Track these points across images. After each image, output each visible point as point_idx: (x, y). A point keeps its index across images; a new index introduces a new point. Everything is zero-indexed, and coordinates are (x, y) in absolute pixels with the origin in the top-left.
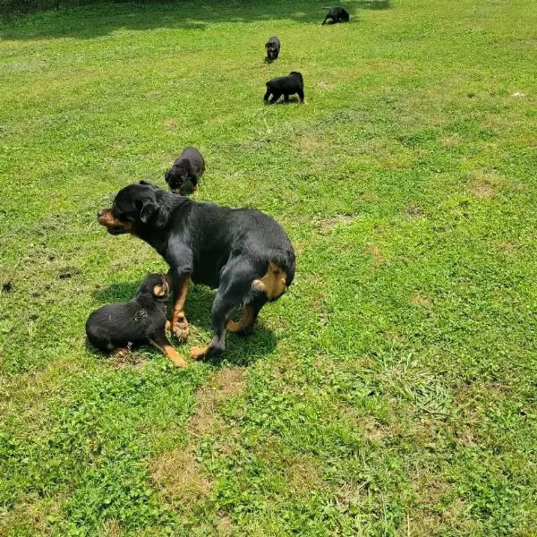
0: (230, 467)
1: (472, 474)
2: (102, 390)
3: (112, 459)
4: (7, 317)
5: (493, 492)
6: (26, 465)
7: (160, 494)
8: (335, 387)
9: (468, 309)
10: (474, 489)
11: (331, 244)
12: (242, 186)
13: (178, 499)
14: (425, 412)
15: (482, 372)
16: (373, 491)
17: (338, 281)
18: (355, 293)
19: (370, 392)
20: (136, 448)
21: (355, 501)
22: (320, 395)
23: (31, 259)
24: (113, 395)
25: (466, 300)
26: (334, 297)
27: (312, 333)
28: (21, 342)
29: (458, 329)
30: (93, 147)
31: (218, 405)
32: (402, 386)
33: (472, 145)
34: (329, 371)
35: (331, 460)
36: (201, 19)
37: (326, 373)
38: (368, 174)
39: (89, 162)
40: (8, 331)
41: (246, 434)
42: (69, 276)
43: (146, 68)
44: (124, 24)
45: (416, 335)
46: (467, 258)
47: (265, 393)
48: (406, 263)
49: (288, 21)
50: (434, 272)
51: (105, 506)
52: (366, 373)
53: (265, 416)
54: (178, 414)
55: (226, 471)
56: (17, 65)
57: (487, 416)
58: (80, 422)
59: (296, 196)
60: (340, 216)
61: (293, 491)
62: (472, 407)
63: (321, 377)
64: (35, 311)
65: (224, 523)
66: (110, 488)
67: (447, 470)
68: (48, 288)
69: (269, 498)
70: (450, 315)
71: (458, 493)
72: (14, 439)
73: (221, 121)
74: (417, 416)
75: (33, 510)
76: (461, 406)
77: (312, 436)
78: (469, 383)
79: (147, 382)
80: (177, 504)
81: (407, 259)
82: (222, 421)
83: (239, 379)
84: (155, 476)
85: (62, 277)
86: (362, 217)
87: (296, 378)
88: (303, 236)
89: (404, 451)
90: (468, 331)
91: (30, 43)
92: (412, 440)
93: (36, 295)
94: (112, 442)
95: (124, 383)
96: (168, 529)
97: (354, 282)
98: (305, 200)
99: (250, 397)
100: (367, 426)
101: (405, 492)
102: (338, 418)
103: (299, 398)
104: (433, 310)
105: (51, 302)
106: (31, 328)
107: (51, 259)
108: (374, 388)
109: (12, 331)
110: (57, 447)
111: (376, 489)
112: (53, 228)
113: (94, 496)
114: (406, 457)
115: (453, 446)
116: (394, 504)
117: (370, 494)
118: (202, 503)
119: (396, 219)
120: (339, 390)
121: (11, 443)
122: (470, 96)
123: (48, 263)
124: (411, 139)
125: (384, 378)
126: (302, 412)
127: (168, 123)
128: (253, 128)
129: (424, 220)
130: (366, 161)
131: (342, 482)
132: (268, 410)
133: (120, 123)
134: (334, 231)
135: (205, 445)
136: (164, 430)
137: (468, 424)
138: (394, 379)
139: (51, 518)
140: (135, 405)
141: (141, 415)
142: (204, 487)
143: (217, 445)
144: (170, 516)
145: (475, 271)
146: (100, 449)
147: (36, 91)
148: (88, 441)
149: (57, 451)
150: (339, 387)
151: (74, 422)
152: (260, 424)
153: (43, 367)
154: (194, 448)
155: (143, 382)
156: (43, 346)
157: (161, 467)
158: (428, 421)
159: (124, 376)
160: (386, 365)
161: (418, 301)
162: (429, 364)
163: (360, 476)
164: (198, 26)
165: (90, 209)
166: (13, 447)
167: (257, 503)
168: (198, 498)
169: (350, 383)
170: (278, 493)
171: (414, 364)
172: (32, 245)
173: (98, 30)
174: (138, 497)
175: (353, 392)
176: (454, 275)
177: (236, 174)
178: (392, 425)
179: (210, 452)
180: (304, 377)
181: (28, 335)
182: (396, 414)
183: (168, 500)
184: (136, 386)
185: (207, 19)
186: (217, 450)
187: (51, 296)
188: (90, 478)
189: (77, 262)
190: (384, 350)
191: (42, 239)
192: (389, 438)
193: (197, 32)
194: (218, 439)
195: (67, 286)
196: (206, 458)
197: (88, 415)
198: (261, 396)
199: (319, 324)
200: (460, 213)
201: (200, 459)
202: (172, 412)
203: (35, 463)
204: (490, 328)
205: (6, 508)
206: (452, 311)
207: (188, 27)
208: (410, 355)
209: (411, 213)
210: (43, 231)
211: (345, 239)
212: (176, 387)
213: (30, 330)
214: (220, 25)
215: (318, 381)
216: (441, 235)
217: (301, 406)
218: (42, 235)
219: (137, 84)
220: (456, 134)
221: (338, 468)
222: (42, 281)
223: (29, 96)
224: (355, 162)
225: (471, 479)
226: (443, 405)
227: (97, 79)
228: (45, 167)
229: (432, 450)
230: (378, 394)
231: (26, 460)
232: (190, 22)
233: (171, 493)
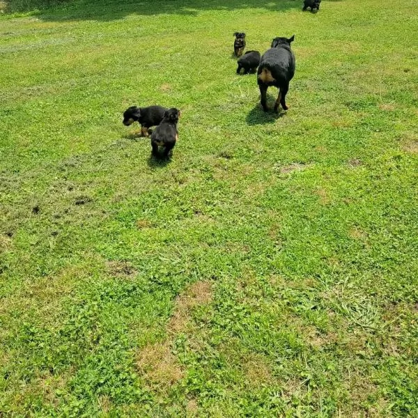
0: (199, 360)
1: (395, 379)
2: (103, 293)
3: (107, 348)
4: (35, 232)
5: (411, 394)
6: (42, 348)
7: (142, 379)
8: (286, 301)
9: (396, 244)
10: (396, 391)
11: (287, 186)
12: (219, 137)
13: (156, 383)
14: (358, 325)
15: (406, 295)
16: (312, 387)
17: (292, 215)
18: (305, 226)
19: (313, 306)
20: (126, 340)
21: (296, 394)
22: (273, 307)
23: (55, 189)
24: (111, 297)
25: (395, 235)
26: (288, 229)
27: (268, 256)
28: (44, 253)
29: (388, 259)
30: (107, 104)
31: (191, 310)
32: (339, 302)
33: (405, 110)
34: (281, 288)
35: (279, 359)
36: (193, 7)
37: (278, 289)
38: (319, 132)
39: (102, 116)
40: (35, 243)
41: (212, 335)
42: (83, 203)
43: (149, 44)
44: (135, 11)
45: (353, 262)
46: (398, 202)
47: (229, 303)
48: (347, 204)
49: (262, 10)
50: (369, 211)
51: (100, 385)
52: (311, 291)
53: (228, 320)
54: (160, 315)
55: (195, 363)
56: (54, 40)
57: (409, 332)
58: (85, 317)
59: (261, 147)
60: (296, 164)
61: (247, 382)
62: (397, 323)
63: (274, 292)
64: (55, 229)
65: (191, 404)
66: (105, 371)
67: (373, 375)
68: (66, 212)
69: (228, 387)
70: (382, 247)
71: (382, 393)
72: (34, 328)
73: (205, 86)
74: (351, 328)
75: (45, 384)
76: (387, 322)
77: (264, 340)
78: (395, 304)
79: (138, 289)
80: (155, 386)
81: (348, 201)
82: (194, 323)
83: (209, 290)
84: (139, 364)
85: (77, 204)
86: (313, 165)
87: (254, 292)
88: (265, 178)
89: (339, 356)
90: (396, 261)
91: (65, 24)
92: (345, 348)
93: (57, 217)
94: (108, 334)
95: (120, 289)
96: (147, 406)
97: (305, 217)
98: (268, 150)
99: (217, 305)
100: (310, 334)
101: (338, 390)
102: (287, 326)
103: (256, 308)
104: (368, 242)
105: (68, 223)
106: (52, 242)
107: (70, 189)
108: (317, 304)
109: (37, 244)
110: (66, 336)
111: (314, 386)
112: (73, 166)
113: (92, 376)
114: (341, 361)
115: (380, 354)
116: (329, 399)
117: (310, 389)
118: (174, 387)
119: (340, 168)
120: (288, 304)
121: (32, 330)
122: (406, 71)
123: (68, 192)
124: (356, 105)
125: (325, 296)
126: (257, 319)
127: (164, 87)
128: (230, 92)
129: (364, 169)
130: (318, 120)
131: (287, 378)
132: (230, 316)
133: (128, 86)
134: (290, 177)
135: (180, 341)
136: (148, 327)
137: (393, 338)
138: (333, 297)
139: (58, 392)
140: (127, 306)
141: (132, 314)
142: (178, 374)
143: (189, 342)
144: (150, 396)
145: (404, 213)
146: (98, 339)
147: (66, 61)
148: (90, 332)
149: (66, 339)
150: (288, 301)
151: (80, 317)
152: (224, 327)
153: (59, 273)
154: (171, 343)
155: (134, 289)
156: (60, 256)
157: (144, 356)
158: (359, 333)
159: (120, 283)
160: (327, 286)
161: (356, 234)
162: (362, 286)
163: (302, 374)
164: (191, 13)
165: (101, 152)
166: (33, 334)
167: (218, 391)
168: (172, 383)
169: (297, 298)
170: (235, 384)
171: (350, 285)
172: (56, 178)
173: (116, 15)
174: (125, 380)
175: (299, 306)
176: (386, 215)
177: (215, 128)
178: (330, 334)
179: (184, 347)
180: (261, 291)
181: (49, 247)
182: (335, 326)
183: (148, 383)
184: (128, 291)
185: (199, 7)
186: (189, 346)
187: (68, 218)
188: (90, 362)
189: (90, 192)
190: (326, 273)
191: (64, 174)
192: (327, 345)
193: (190, 17)
194: (190, 337)
195: (81, 210)
196: (180, 351)
197: (91, 312)
198: (226, 304)
199: (274, 249)
200: (393, 164)
201: (175, 352)
202: (155, 313)
203: (48, 347)
204: (414, 259)
205: (24, 381)
206: (383, 244)
207: (183, 13)
208: (347, 278)
209: (354, 164)
210: (66, 168)
211: (298, 182)
212: (159, 294)
213: (51, 243)
214: (208, 12)
215: (271, 295)
216: (377, 182)
217: (257, 314)
218: (64, 170)
219: (142, 56)
220: (393, 101)
221: (284, 366)
222: (61, 206)
223: (61, 64)
224: (309, 121)
225: (393, 383)
226: (373, 320)
227: (113, 52)
228: (70, 120)
229: (362, 357)
230: (319, 309)
231: (42, 345)
232: (185, 9)
233: (151, 378)
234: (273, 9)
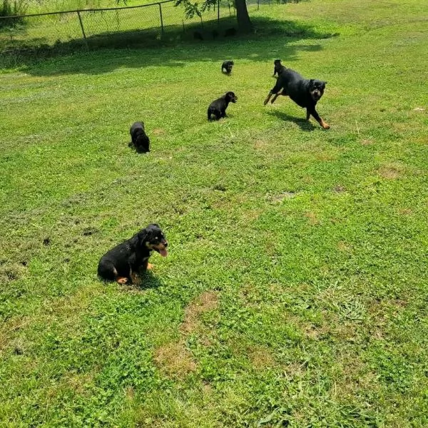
0: (210, 353)
1: (381, 356)
2: (118, 306)
3: (127, 349)
4: (47, 261)
5: (394, 367)
6: (67, 353)
7: (161, 370)
8: (284, 303)
9: (379, 253)
10: (382, 366)
11: (279, 211)
12: (213, 173)
13: (174, 373)
14: (347, 318)
15: (388, 293)
16: (311, 368)
17: (285, 235)
18: (297, 243)
19: (308, 306)
20: (143, 342)
21: (298, 374)
22: (274, 309)
23: (63, 223)
24: (126, 309)
25: (377, 247)
26: (281, 246)
27: (266, 269)
28: (59, 277)
29: (371, 265)
30: (103, 148)
31: (200, 315)
32: (330, 301)
33: (383, 144)
34: (279, 293)
35: (281, 349)
36: (179, 60)
37: (276, 295)
38: (306, 164)
39: (101, 159)
40: (49, 269)
41: (220, 333)
42: (90, 234)
43: (140, 94)
44: (123, 64)
45: (341, 270)
46: (379, 219)
47: (234, 307)
48: (334, 223)
49: (245, 60)
50: (354, 229)
51: (124, 378)
52: (305, 294)
53: (234, 321)
54: (172, 321)
55: (208, 356)
56: (44, 93)
57: (392, 320)
58: (104, 326)
59: (253, 180)
60: (286, 193)
61: (254, 368)
62: (381, 315)
63: (273, 297)
64: (67, 256)
65: (206, 389)
66: (127, 367)
67: (363, 355)
68: (76, 241)
69: (238, 373)
70: (366, 257)
71: (371, 368)
72: (58, 337)
73: (197, 129)
74: (341, 322)
75: (74, 380)
76: (373, 315)
77: (267, 334)
78: (379, 300)
79: (150, 301)
80: (173, 375)
81: (334, 221)
82: (203, 326)
83: (215, 298)
84: (158, 359)
85: (86, 234)
86: (302, 193)
87: (255, 298)
88: (259, 206)
89: (332, 342)
90: (378, 267)
91: (52, 78)
92: (338, 336)
93: (68, 246)
94: (126, 339)
95: (133, 302)
96: (168, 391)
97: (296, 236)
98: (260, 182)
99: (223, 310)
100: (307, 328)
101: (333, 368)
102: (286, 323)
103: (258, 311)
104: (354, 253)
105: (79, 250)
107: (77, 223)
108: (312, 304)
109: (52, 270)
110: (88, 342)
111: (312, 366)
112: (77, 203)
113: (116, 371)
114: (334, 347)
115: (368, 339)
116: (325, 375)
117: (309, 370)
118: (191, 374)
119: (326, 194)
120: (286, 305)
121: (56, 339)
122: (382, 111)
123: (75, 225)
124: (338, 140)
125: (318, 297)
126: (260, 319)
127: (157, 131)
128: (220, 135)
129: (347, 195)
130: (305, 156)
131: (288, 362)
132: (236, 318)
133: (123, 132)
134: (281, 203)
135: (192, 339)
136: (163, 331)
137: (378, 326)
138: (325, 298)
139: (86, 385)
140: (141, 316)
141: (146, 322)
142: (193, 366)
143: (200, 340)
144: (169, 383)
145: (384, 228)
146: (118, 343)
147: (59, 111)
148: (110, 338)
149: (88, 344)
150: (286, 303)
151: (99, 327)
152: (231, 327)
153: (74, 293)
154: (184, 342)
155: (147, 301)
156: (74, 279)
157: (161, 353)
158: (350, 324)
159: (133, 298)
160: (320, 290)
161: (343, 248)
162: (350, 288)
163: (302, 358)
164: (178, 65)
165: (103, 189)
166: (57, 342)
167: (229, 375)
168: (188, 372)
169: (294, 300)
170: (244, 370)
171: (340, 288)
172: (62, 214)
173: (104, 68)
174: (146, 372)
175: (296, 306)
176: (369, 230)
177: (209, 166)
178: (324, 327)
179: (196, 345)
180: (261, 297)
181: (63, 271)
182: (328, 320)
183: (167, 373)
184: (141, 303)
185: (185, 59)
186: (201, 343)
187: (78, 247)
188: (113, 361)
189: (96, 224)
190: (318, 279)
191: (70, 210)
192: (321, 335)
193: (178, 70)
194: (200, 337)
195: (90, 240)
196: (192, 348)
197: (108, 322)
198: (231, 309)
199: (271, 263)
200: (374, 190)
201: (188, 349)
202: (168, 320)
203: (73, 352)
204: (394, 265)
205: (55, 380)
206: (367, 254)
207: (171, 66)
208: (337, 282)
209: (339, 191)
210: (71, 205)
211: (289, 208)
212: (171, 304)
213: (65, 269)
214: (194, 64)
215: (271, 299)
216: (359, 204)
217: (258, 315)
218: (69, 207)
219: (134, 105)
220: (371, 137)
221: (285, 353)
222: (70, 237)
223: (55, 115)
224: (296, 156)
225: (379, 359)
226: (360, 314)
227: (104, 102)
228: (69, 162)
229: (352, 343)
230: (314, 308)
231: (67, 350)
232: (171, 62)
233: (169, 369)
234: (256, 59)
